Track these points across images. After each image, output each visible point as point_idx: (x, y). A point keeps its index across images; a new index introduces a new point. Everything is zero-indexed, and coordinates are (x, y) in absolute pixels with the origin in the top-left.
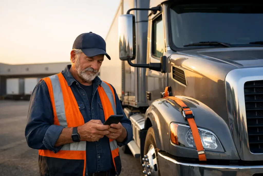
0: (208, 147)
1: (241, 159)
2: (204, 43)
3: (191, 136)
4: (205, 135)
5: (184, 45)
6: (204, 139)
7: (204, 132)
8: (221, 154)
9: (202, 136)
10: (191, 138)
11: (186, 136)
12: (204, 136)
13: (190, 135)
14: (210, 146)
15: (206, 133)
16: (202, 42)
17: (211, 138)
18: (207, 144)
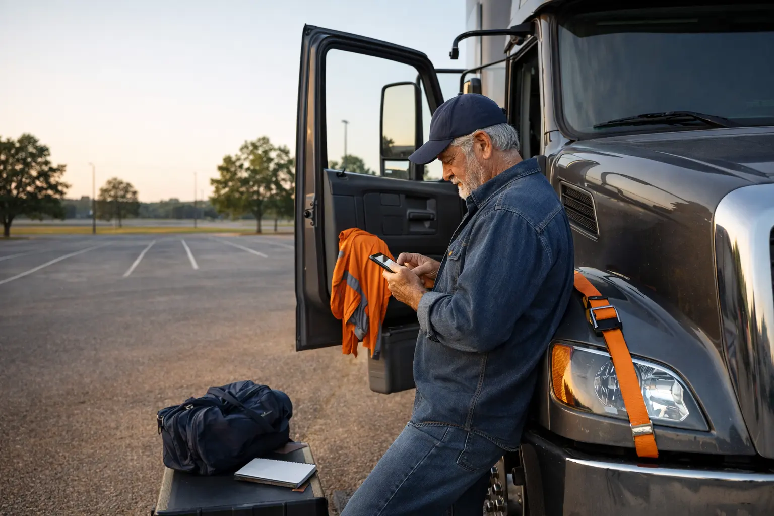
0: (661, 416)
1: (758, 454)
2: (652, 116)
3: (610, 379)
4: (653, 379)
5: (595, 123)
6: (647, 391)
7: (649, 370)
8: (701, 438)
9: (643, 383)
10: (610, 387)
11: (595, 381)
12: (649, 382)
13: (607, 379)
14: (666, 412)
15: (655, 374)
16: (646, 116)
17: (670, 388)
18: (656, 406)
